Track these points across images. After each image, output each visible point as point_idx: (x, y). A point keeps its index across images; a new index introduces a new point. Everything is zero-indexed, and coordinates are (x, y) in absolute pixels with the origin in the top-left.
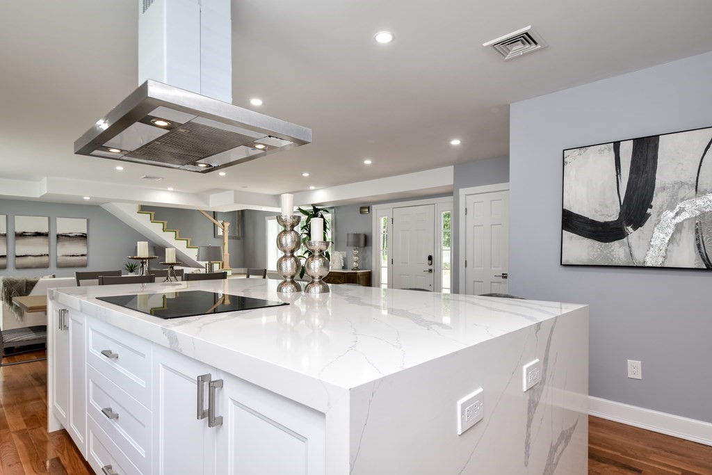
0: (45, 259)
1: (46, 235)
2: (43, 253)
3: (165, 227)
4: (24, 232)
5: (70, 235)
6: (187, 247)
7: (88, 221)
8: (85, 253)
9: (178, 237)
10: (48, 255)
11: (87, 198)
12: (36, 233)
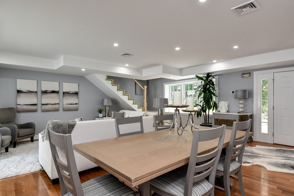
0: (57, 106)
1: (57, 92)
2: (56, 103)
3: (119, 88)
4: (46, 91)
5: (70, 92)
6: (128, 100)
7: (78, 84)
8: (77, 102)
9: (124, 94)
10: (58, 104)
11: (83, 70)
12: (53, 91)
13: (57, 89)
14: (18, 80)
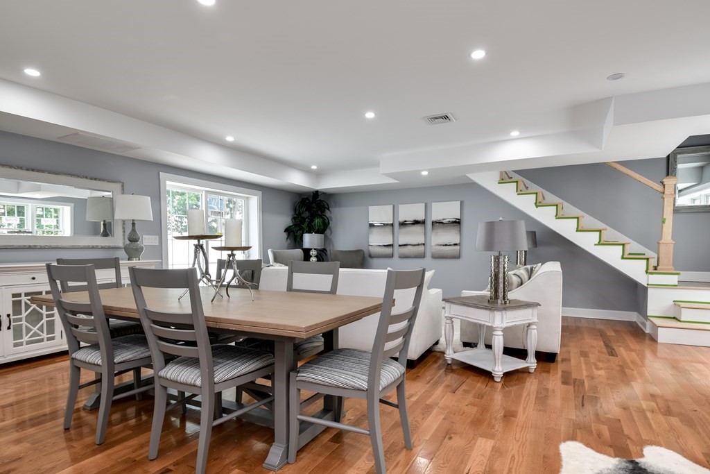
0: (422, 249)
1: (423, 223)
2: (420, 243)
3: (540, 200)
4: (406, 221)
5: (444, 221)
7: (461, 203)
8: (458, 241)
9: (560, 215)
10: (424, 244)
11: (425, 173)
12: (415, 221)
13: (421, 217)
14: (370, 207)
